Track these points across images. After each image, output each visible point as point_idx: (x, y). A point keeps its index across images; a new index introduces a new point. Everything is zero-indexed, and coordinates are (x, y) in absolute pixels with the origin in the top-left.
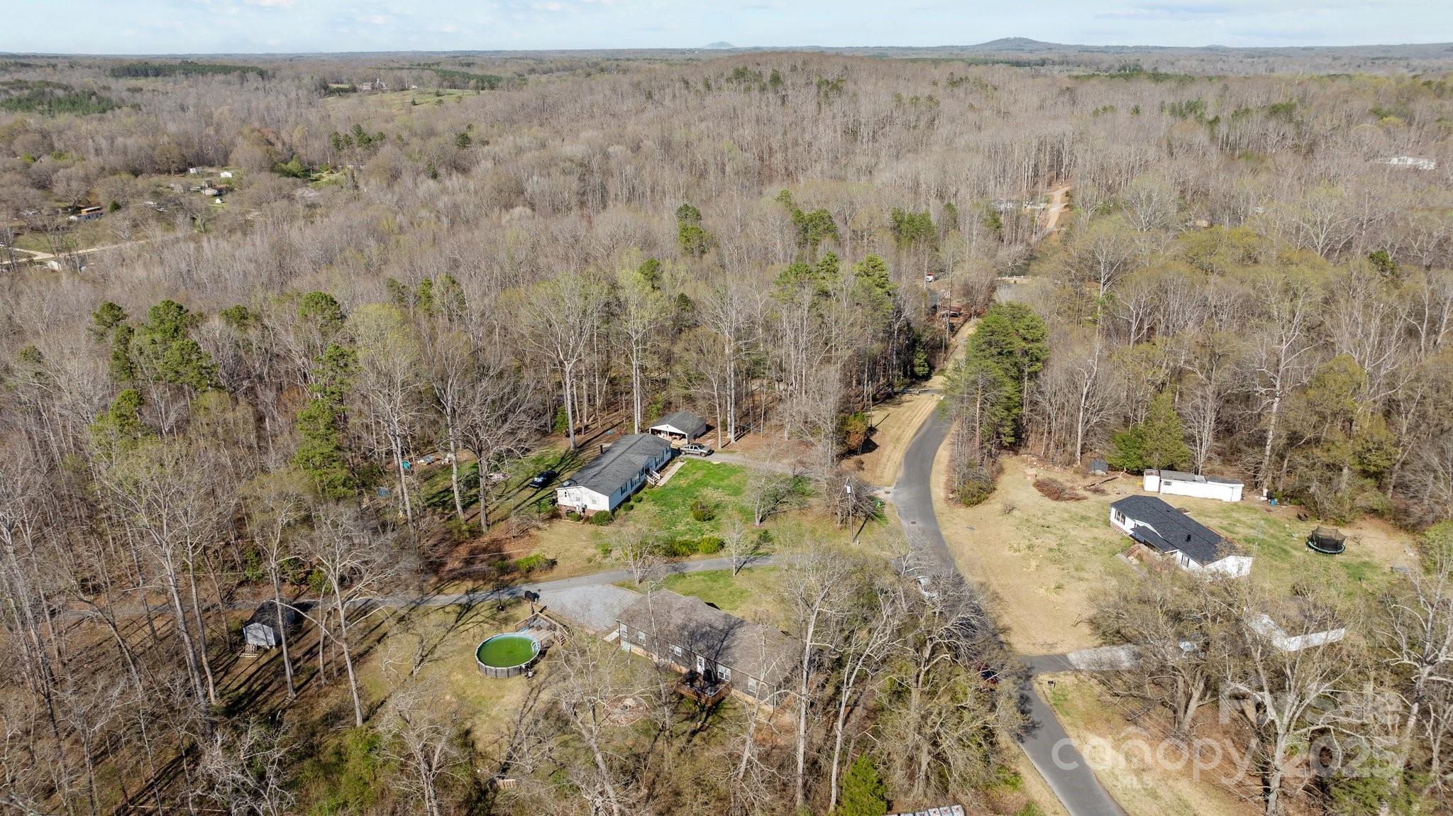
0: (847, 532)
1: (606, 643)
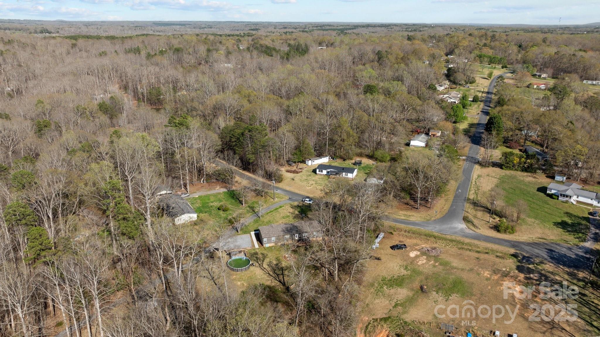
1: (258, 248)
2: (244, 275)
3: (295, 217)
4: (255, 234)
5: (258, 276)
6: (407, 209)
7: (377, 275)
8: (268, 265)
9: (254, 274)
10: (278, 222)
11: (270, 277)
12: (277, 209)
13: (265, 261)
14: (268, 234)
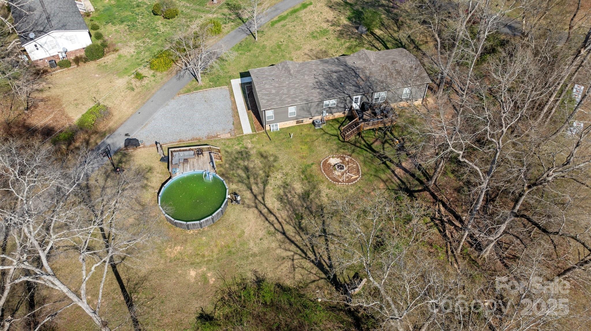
1: (251, 136)
2: (208, 244)
3: (341, 34)
4: (243, 85)
5: (252, 244)
8: (280, 199)
9: (240, 236)
10: (300, 48)
11: (288, 245)
12: (295, 11)
13: (271, 181)
14: (278, 98)
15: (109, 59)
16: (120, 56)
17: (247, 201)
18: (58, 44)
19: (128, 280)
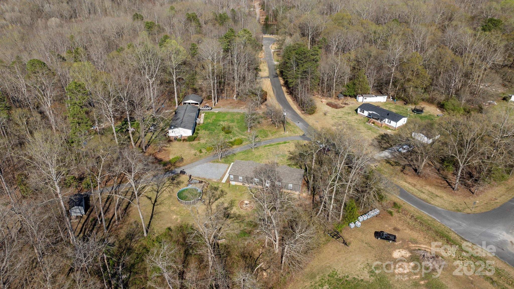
0: (281, 129)
1: (224, 184)
2: (184, 210)
3: (290, 159)
5: (197, 216)
6: (438, 186)
7: (328, 265)
8: (217, 207)
9: (196, 212)
12: (279, 144)
13: (219, 200)
14: (237, 172)
15: (195, 142)
16: (199, 143)
17: (206, 203)
18: (180, 132)
19: (155, 211)
